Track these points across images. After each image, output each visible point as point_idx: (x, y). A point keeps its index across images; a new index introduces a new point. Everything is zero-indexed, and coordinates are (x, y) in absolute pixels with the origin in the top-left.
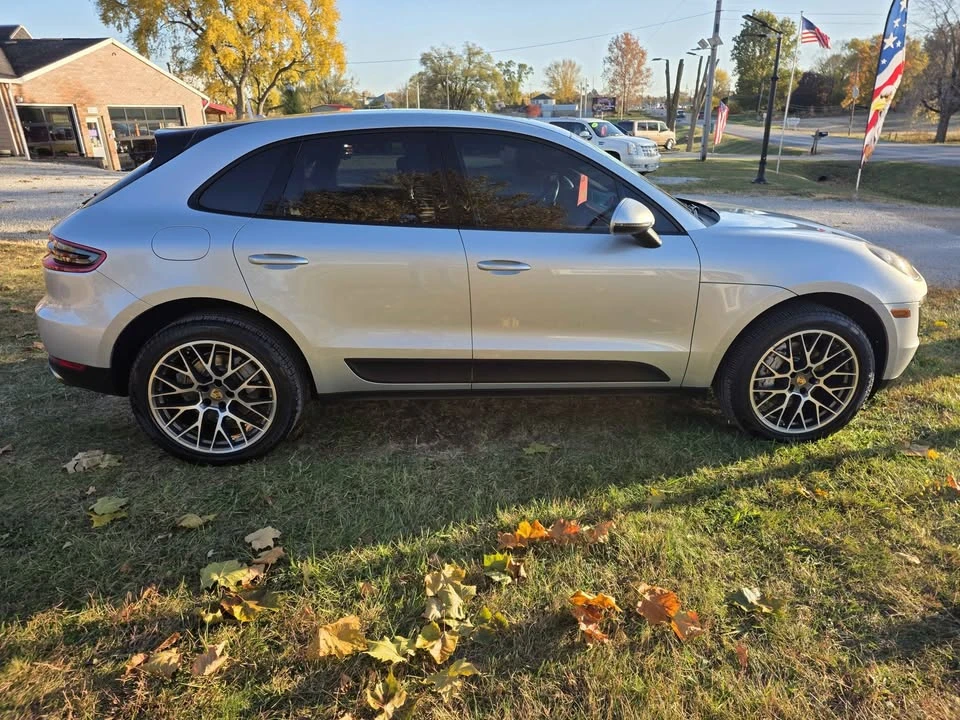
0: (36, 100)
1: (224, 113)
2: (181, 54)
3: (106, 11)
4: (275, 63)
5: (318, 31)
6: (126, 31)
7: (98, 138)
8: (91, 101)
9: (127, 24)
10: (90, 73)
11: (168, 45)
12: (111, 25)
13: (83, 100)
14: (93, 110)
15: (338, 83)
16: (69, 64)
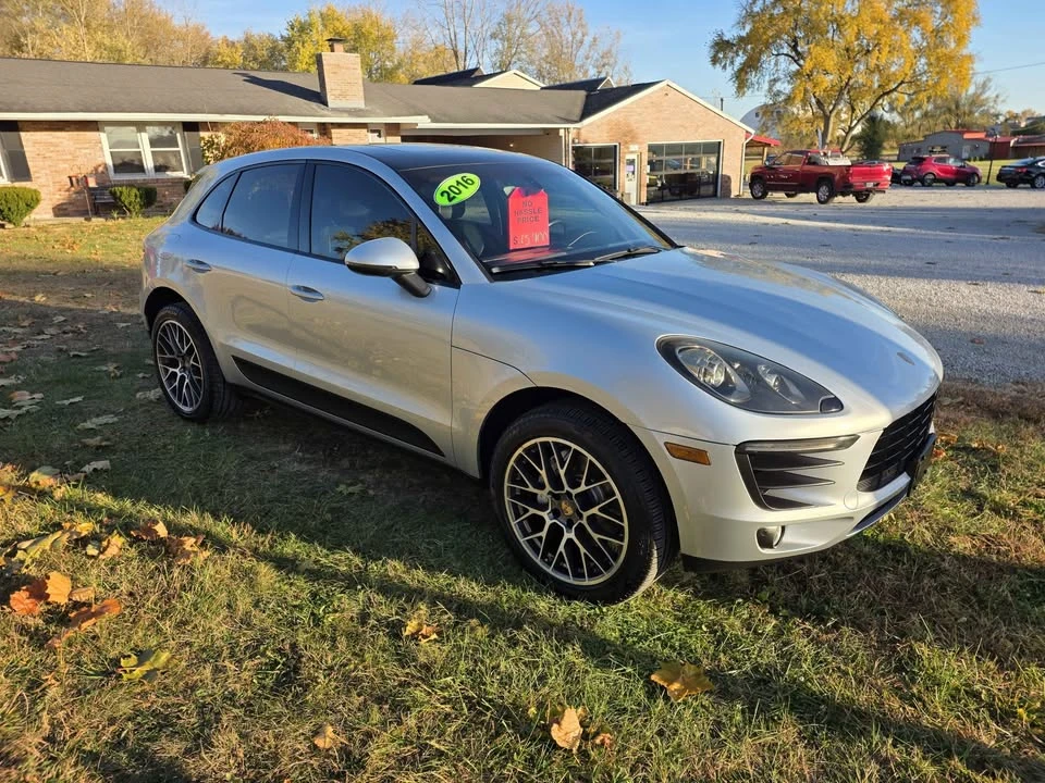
0: (590, 140)
1: (769, 145)
2: (779, 86)
3: (717, 52)
4: (879, 86)
5: (943, 44)
6: (729, 69)
7: (633, 173)
8: (634, 139)
9: (732, 63)
10: (640, 114)
11: (767, 78)
12: (718, 65)
13: (628, 139)
14: (634, 147)
15: (975, 102)
16: (623, 108)
